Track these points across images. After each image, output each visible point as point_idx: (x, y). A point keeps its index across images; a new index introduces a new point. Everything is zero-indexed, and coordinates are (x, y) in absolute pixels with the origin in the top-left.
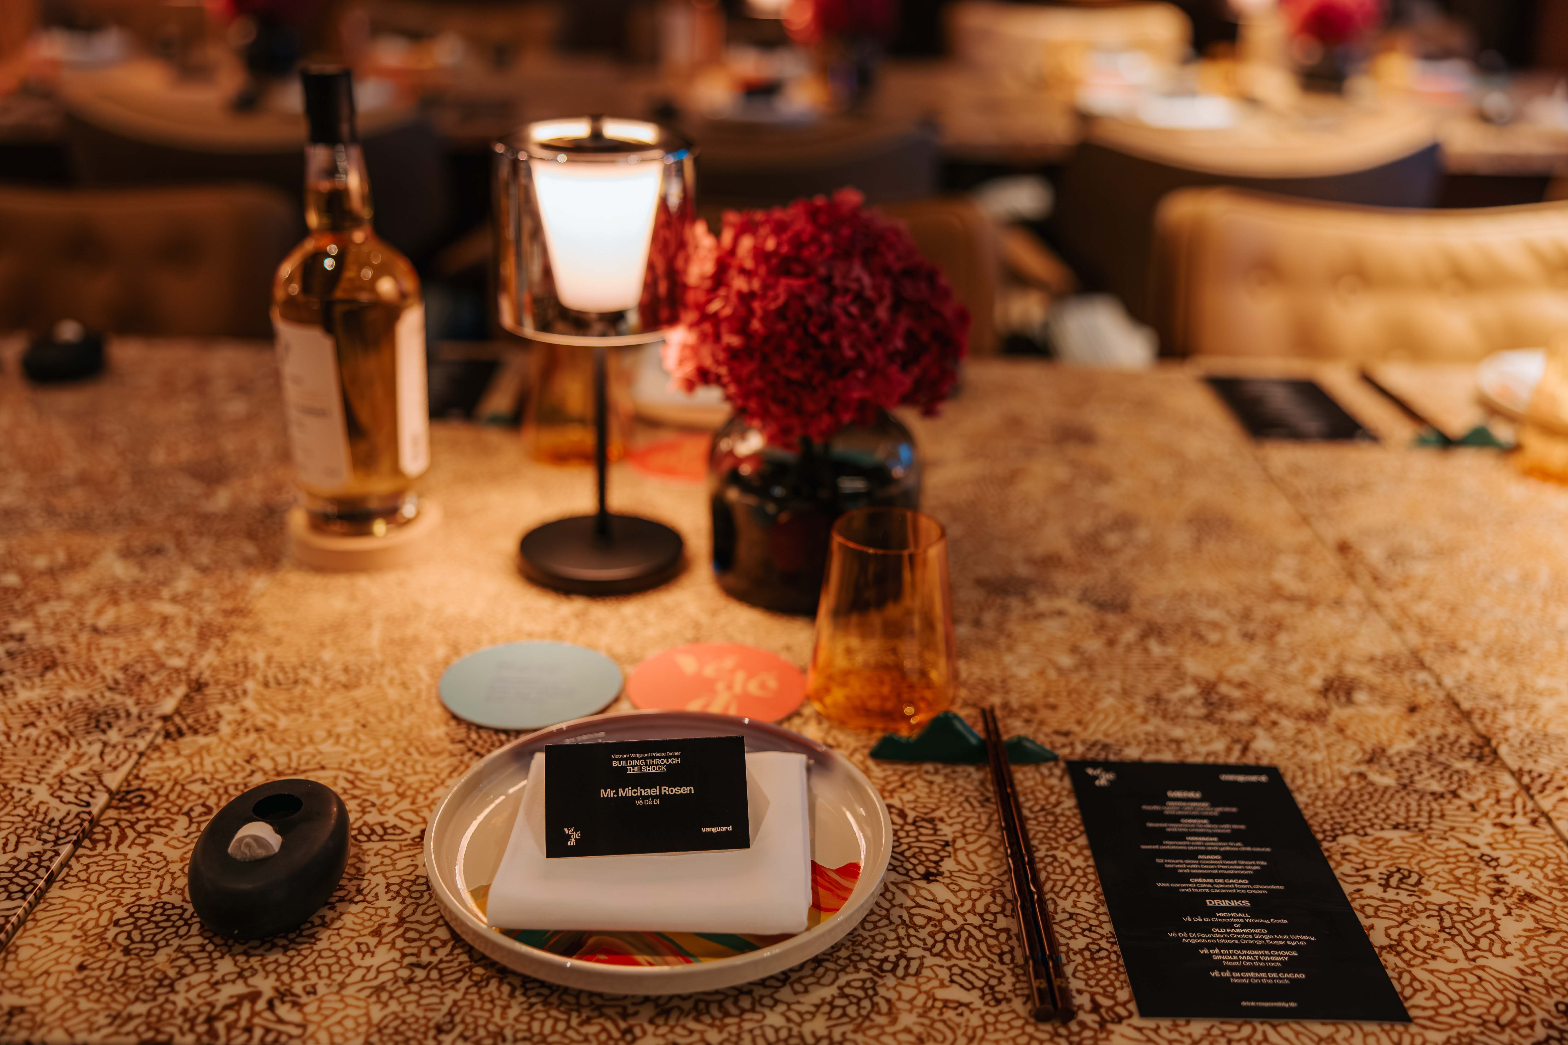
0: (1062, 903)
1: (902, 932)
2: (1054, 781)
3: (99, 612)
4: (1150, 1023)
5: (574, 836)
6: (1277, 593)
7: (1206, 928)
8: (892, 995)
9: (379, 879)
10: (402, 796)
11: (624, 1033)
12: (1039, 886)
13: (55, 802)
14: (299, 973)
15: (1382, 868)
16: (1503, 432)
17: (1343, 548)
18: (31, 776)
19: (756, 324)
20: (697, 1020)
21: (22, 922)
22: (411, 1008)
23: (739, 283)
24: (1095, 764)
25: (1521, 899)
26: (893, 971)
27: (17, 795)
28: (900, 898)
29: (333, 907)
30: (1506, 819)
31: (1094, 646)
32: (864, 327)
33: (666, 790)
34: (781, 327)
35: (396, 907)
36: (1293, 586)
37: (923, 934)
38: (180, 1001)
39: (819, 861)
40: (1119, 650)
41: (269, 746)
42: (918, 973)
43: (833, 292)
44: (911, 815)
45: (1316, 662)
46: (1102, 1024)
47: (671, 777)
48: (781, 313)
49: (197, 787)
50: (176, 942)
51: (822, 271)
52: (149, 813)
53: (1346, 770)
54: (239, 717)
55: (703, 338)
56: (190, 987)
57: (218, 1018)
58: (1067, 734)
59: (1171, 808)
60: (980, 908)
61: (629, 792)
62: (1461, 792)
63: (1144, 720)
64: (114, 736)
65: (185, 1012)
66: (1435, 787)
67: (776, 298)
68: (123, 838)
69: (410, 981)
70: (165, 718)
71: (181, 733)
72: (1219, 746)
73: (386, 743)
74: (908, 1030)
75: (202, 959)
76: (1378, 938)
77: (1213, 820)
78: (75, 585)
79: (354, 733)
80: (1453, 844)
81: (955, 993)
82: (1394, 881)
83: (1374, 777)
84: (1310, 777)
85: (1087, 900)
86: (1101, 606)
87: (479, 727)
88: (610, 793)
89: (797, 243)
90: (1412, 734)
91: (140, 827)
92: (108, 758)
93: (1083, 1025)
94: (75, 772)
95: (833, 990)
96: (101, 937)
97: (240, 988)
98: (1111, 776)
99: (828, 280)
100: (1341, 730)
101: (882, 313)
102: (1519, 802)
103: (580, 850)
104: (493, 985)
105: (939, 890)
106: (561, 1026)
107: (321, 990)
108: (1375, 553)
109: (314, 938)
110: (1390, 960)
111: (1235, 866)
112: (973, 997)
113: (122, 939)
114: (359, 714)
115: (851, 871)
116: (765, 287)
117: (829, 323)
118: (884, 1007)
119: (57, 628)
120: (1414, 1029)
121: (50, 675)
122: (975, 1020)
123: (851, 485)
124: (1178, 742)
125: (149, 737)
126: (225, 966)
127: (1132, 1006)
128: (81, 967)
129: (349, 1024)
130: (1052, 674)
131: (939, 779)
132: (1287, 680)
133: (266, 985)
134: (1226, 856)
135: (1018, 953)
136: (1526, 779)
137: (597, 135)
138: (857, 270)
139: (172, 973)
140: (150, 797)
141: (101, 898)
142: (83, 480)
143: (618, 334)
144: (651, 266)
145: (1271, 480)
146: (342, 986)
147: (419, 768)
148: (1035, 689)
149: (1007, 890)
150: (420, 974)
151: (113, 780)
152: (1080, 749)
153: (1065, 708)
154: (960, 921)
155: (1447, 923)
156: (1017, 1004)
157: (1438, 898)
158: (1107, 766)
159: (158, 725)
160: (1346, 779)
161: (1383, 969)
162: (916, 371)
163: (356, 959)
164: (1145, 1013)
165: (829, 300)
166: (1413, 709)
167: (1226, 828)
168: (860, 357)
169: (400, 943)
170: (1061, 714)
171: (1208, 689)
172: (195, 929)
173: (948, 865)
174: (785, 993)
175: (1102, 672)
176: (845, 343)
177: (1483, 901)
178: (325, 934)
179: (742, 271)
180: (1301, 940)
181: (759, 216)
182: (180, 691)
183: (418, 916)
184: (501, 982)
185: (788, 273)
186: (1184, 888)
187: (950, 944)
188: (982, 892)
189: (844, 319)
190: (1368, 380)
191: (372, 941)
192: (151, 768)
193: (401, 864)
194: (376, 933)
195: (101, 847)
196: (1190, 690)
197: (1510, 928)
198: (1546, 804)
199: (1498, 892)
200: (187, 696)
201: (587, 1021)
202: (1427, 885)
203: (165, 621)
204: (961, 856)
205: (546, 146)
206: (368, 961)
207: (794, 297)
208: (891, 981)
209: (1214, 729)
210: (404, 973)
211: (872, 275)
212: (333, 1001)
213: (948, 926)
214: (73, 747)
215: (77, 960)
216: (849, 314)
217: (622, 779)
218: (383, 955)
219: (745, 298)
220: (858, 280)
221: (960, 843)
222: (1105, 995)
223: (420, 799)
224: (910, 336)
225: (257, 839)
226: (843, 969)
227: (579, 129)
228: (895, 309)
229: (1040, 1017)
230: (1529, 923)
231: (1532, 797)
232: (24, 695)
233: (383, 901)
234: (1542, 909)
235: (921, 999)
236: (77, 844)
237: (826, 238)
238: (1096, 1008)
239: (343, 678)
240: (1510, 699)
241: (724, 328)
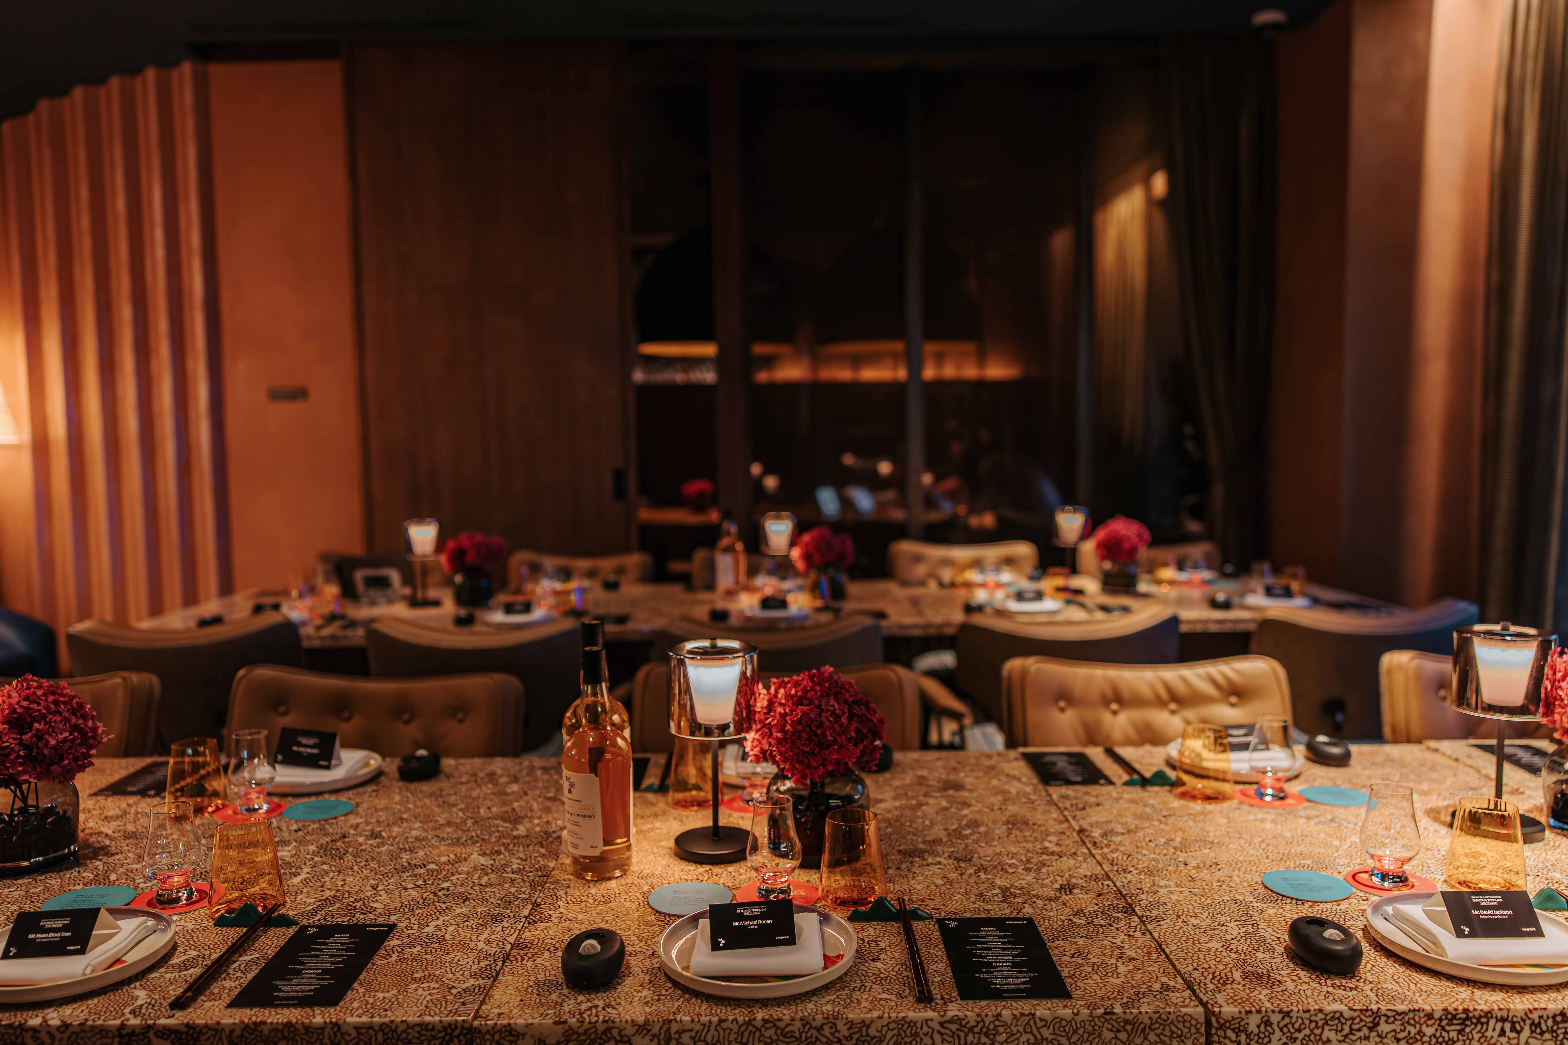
0: (931, 967)
1: (863, 978)
2: (931, 926)
3: (480, 878)
4: (965, 1002)
5: (722, 942)
6: (1045, 851)
7: (992, 973)
8: (859, 997)
9: (638, 969)
10: (641, 941)
11: (750, 1012)
12: (920, 958)
13: (489, 948)
14: (612, 999)
15: (1072, 951)
16: (1172, 775)
17: (1081, 831)
18: (474, 939)
19: (788, 727)
20: (779, 1007)
21: (491, 987)
22: (661, 1008)
23: (780, 710)
24: (949, 919)
25: (1130, 960)
26: (859, 990)
27: (472, 946)
28: (861, 967)
29: (620, 978)
30: (1131, 933)
31: (953, 875)
32: (836, 726)
33: (760, 922)
34: (800, 727)
35: (647, 977)
36: (1053, 848)
37: (872, 978)
38: (566, 1009)
39: (827, 954)
40: (965, 877)
41: (576, 925)
42: (869, 990)
43: (822, 711)
44: (866, 940)
45: (1058, 878)
46: (945, 1003)
47: (762, 916)
48: (799, 722)
49: (549, 941)
50: (558, 992)
51: (817, 702)
52: (531, 950)
53: (1063, 918)
54: (560, 915)
55: (763, 736)
56: (569, 1005)
57: (583, 1013)
58: (938, 909)
59: (982, 934)
60: (896, 969)
61: (745, 923)
62: (1114, 925)
63: (974, 903)
64: (505, 924)
65: (569, 1012)
66: (1103, 923)
67: (797, 715)
68: (523, 959)
69: (658, 1000)
70: (526, 917)
71: (536, 923)
72: (1007, 911)
73: (629, 922)
74: (865, 1007)
75: (571, 996)
76: (1064, 974)
77: (999, 937)
78: (464, 868)
79: (614, 920)
80: (1105, 942)
81: (885, 996)
82: (1076, 956)
83: (1075, 920)
84: (1047, 921)
85: (942, 966)
86: (958, 860)
87: (670, 915)
88: (737, 924)
89: (805, 691)
90: (1097, 904)
91: (529, 955)
92: (506, 932)
93: (937, 1004)
94: (494, 937)
95: (835, 997)
96: (526, 990)
97: (589, 1004)
98: (956, 923)
99: (819, 706)
100: (1065, 904)
101: (844, 720)
102: (1139, 927)
103: (725, 948)
104: (693, 1000)
105: (879, 964)
106: (724, 1011)
107: (623, 1003)
108: (1096, 833)
109: (615, 989)
110: (1068, 981)
111: (1007, 952)
112: (893, 997)
113: (535, 991)
114: (614, 912)
115: (840, 957)
116: (791, 711)
117: (820, 725)
118: (855, 1001)
119: (462, 885)
120: (1072, 1001)
121: (467, 903)
122: (893, 1004)
123: (834, 802)
124: (988, 911)
125: (522, 924)
126: (581, 998)
127: (958, 998)
128: (521, 1000)
129: (638, 1013)
130: (933, 887)
131: (879, 927)
132: (1042, 886)
133: (601, 1003)
134: (1003, 949)
135: (911, 983)
136: (1144, 919)
137: (714, 646)
138: (832, 702)
139: (560, 1001)
140: (529, 945)
141: (521, 979)
142: (449, 824)
143: (724, 736)
144: (738, 703)
145: (1051, 802)
146: (631, 1002)
147: (646, 931)
148: (924, 893)
149: (908, 964)
150: (663, 998)
151: (512, 939)
152: (943, 914)
153: (938, 899)
154: (887, 974)
155: (1096, 968)
156: (911, 999)
157: (1094, 960)
158: (954, 920)
159: (524, 919)
160: (1063, 921)
161: (1064, 983)
162: (861, 746)
163: (635, 994)
164: (962, 999)
165: (820, 715)
166: (1099, 895)
167: (1005, 940)
168: (835, 740)
169: (652, 988)
170: (936, 902)
171: (1005, 891)
172: (565, 987)
173: (882, 956)
174: (815, 998)
175: (957, 886)
176: (828, 734)
177: (1114, 961)
178: (620, 987)
179: (781, 704)
180: (1032, 975)
181: (786, 679)
182: (530, 907)
183: (657, 980)
184: (697, 999)
185: (802, 704)
186: (984, 960)
187: (883, 982)
188: (897, 965)
189: (827, 723)
190: (1110, 752)
191: (641, 988)
192: (526, 935)
193: (646, 964)
194: (641, 985)
195: (514, 962)
196: (997, 891)
197: (1122, 969)
198: (1150, 927)
199: (1120, 958)
200: (532, 909)
201: (735, 1009)
202: (1090, 956)
203: (512, 881)
204: (888, 953)
205: (689, 652)
206: (640, 994)
207: (804, 714)
208: (858, 993)
209: (1006, 906)
210: (657, 998)
211: (839, 703)
212: (628, 1007)
213: (882, 975)
214: (489, 929)
215: (519, 998)
216: (829, 721)
217: (741, 917)
218: (645, 992)
219: (783, 716)
220: (833, 706)
221: (888, 949)
222: (947, 994)
223: (649, 942)
224: (858, 730)
225: (592, 945)
226: (839, 990)
227: (706, 643)
228: (850, 718)
229: (919, 1001)
230: (1131, 967)
231: (1145, 925)
232: (458, 911)
233: (641, 975)
234: (1138, 964)
235: (871, 998)
236: (504, 962)
237: (818, 688)
238: (943, 998)
239: (603, 900)
240: (1146, 889)
241: (774, 730)
